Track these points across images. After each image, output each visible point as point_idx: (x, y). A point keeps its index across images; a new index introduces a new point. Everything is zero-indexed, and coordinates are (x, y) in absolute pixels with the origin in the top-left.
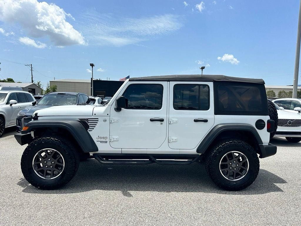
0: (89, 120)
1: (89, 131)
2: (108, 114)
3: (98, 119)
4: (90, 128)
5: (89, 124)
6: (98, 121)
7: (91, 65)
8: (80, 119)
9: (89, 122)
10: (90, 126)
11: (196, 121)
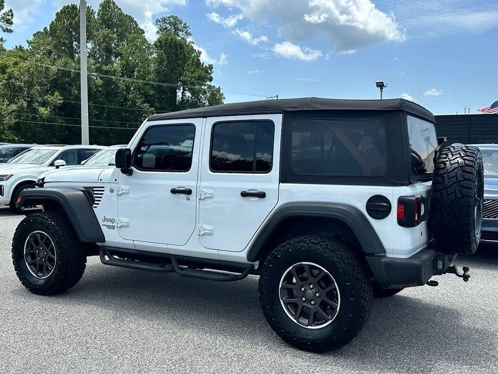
0: (94, 189)
1: (94, 207)
2: (116, 180)
3: (103, 187)
4: (96, 202)
5: (95, 196)
6: (103, 191)
7: (379, 84)
8: (84, 188)
9: (95, 192)
10: (96, 199)
11: (244, 194)
